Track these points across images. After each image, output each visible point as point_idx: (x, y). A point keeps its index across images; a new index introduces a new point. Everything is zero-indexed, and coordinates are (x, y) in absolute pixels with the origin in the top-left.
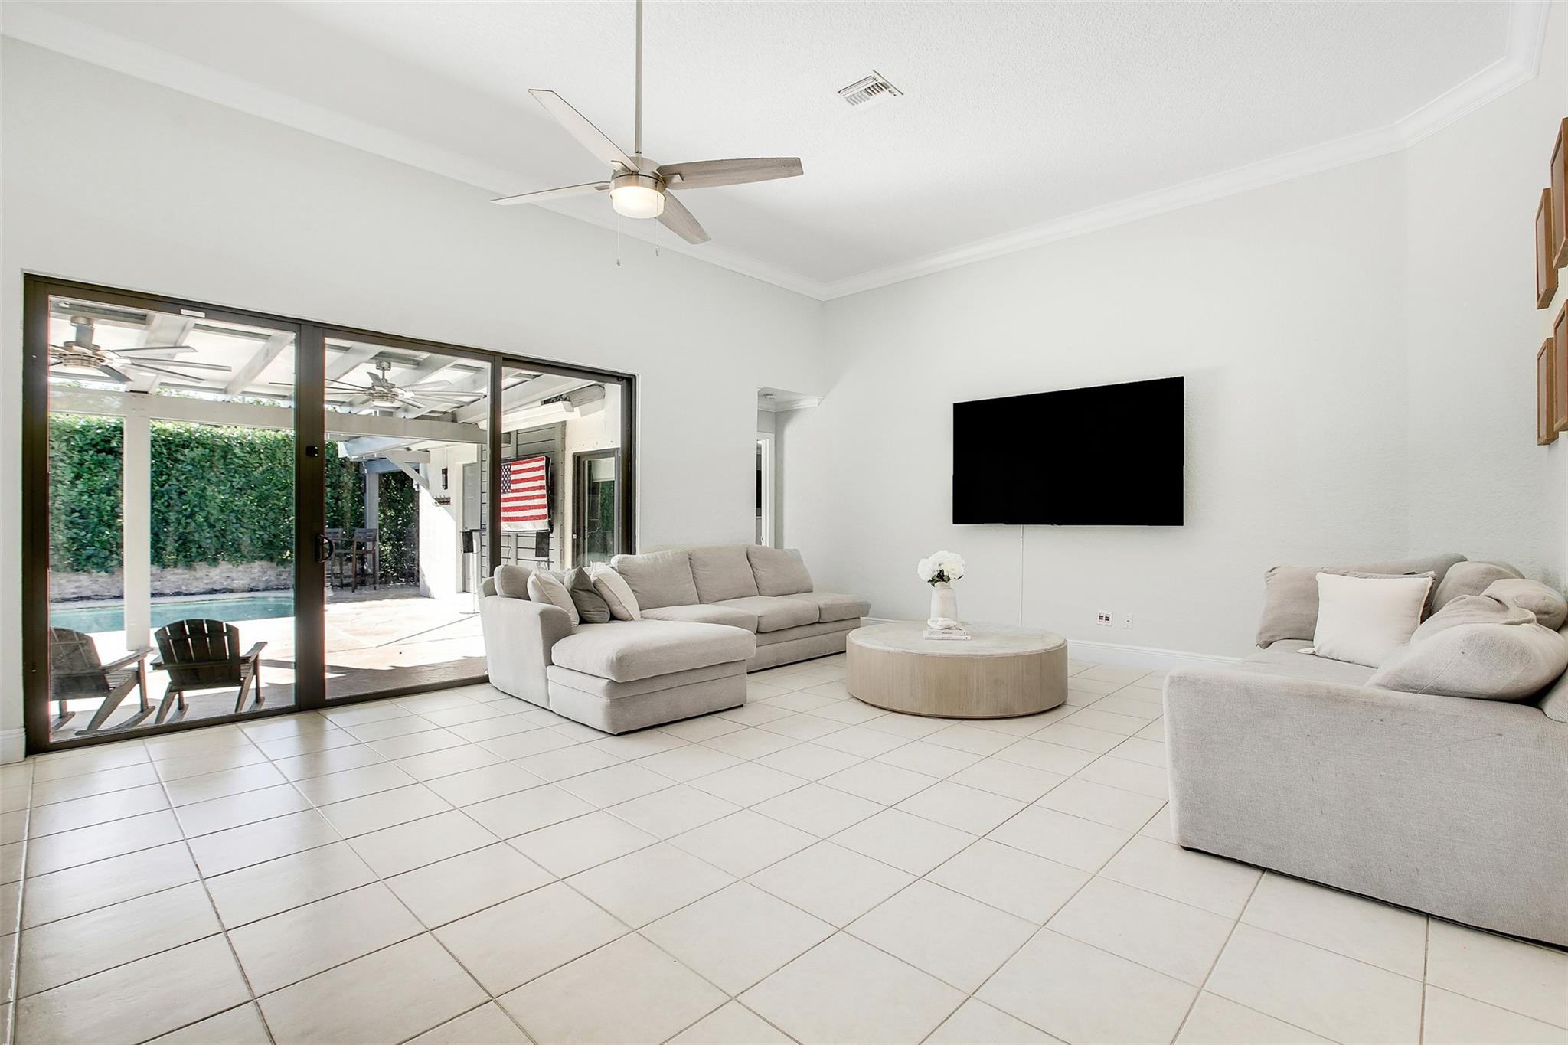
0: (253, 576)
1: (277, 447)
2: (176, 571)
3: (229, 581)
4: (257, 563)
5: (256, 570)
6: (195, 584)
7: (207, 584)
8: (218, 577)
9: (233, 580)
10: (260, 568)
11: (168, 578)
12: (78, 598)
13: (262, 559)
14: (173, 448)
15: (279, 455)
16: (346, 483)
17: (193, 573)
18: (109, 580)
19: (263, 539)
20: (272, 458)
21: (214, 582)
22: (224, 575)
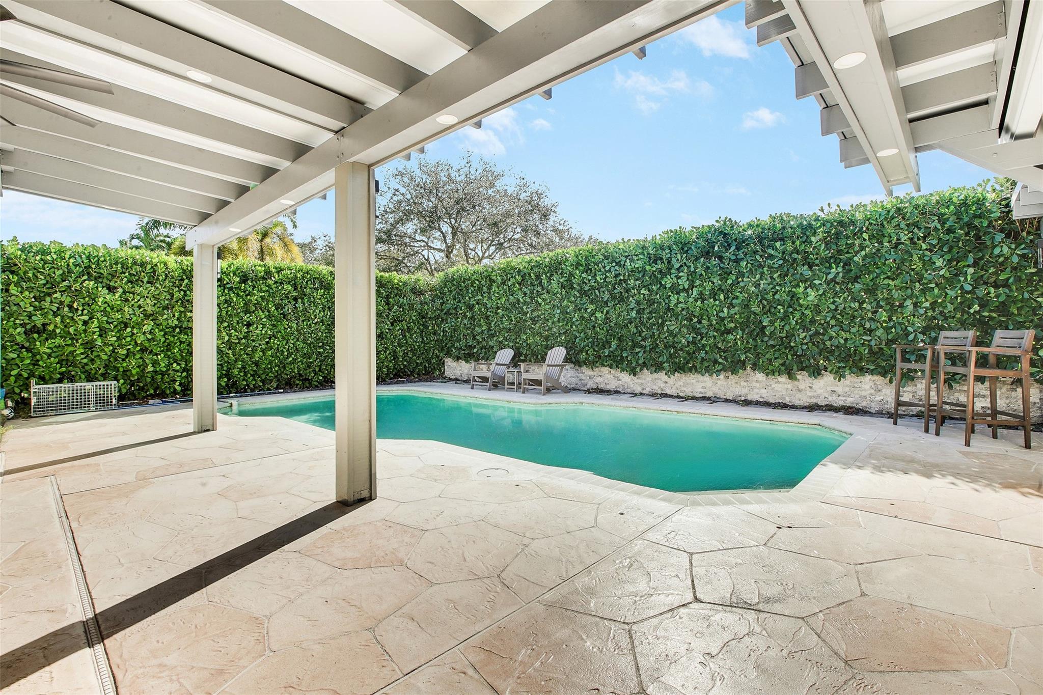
0: (864, 394)
1: (886, 219)
2: (780, 379)
3: (835, 397)
4: (868, 377)
5: (867, 387)
6: (799, 395)
7: (810, 397)
8: (822, 391)
9: (839, 396)
10: (872, 384)
11: (773, 386)
12: (703, 397)
13: (872, 373)
14: (766, 242)
15: (889, 229)
16: (1006, 259)
17: (796, 382)
18: (725, 383)
19: (870, 346)
20: (878, 236)
21: (818, 397)
22: (829, 389)
